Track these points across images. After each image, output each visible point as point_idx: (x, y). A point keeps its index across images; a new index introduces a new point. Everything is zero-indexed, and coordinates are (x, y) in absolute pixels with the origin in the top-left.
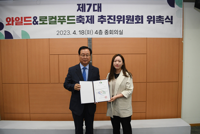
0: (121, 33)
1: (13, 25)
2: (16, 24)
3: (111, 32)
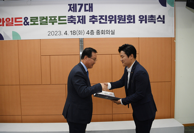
0: (113, 33)
1: (3, 25)
2: (7, 25)
3: (103, 32)
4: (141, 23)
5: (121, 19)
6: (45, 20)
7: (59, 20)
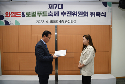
0: (75, 22)
3: (69, 22)
4: (92, 16)
5: (80, 14)
6: (34, 14)
7: (43, 14)
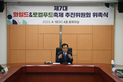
0: (78, 23)
1: (17, 16)
2: (19, 16)
3: (73, 22)
4: (94, 17)
6: (41, 15)
7: (49, 15)
